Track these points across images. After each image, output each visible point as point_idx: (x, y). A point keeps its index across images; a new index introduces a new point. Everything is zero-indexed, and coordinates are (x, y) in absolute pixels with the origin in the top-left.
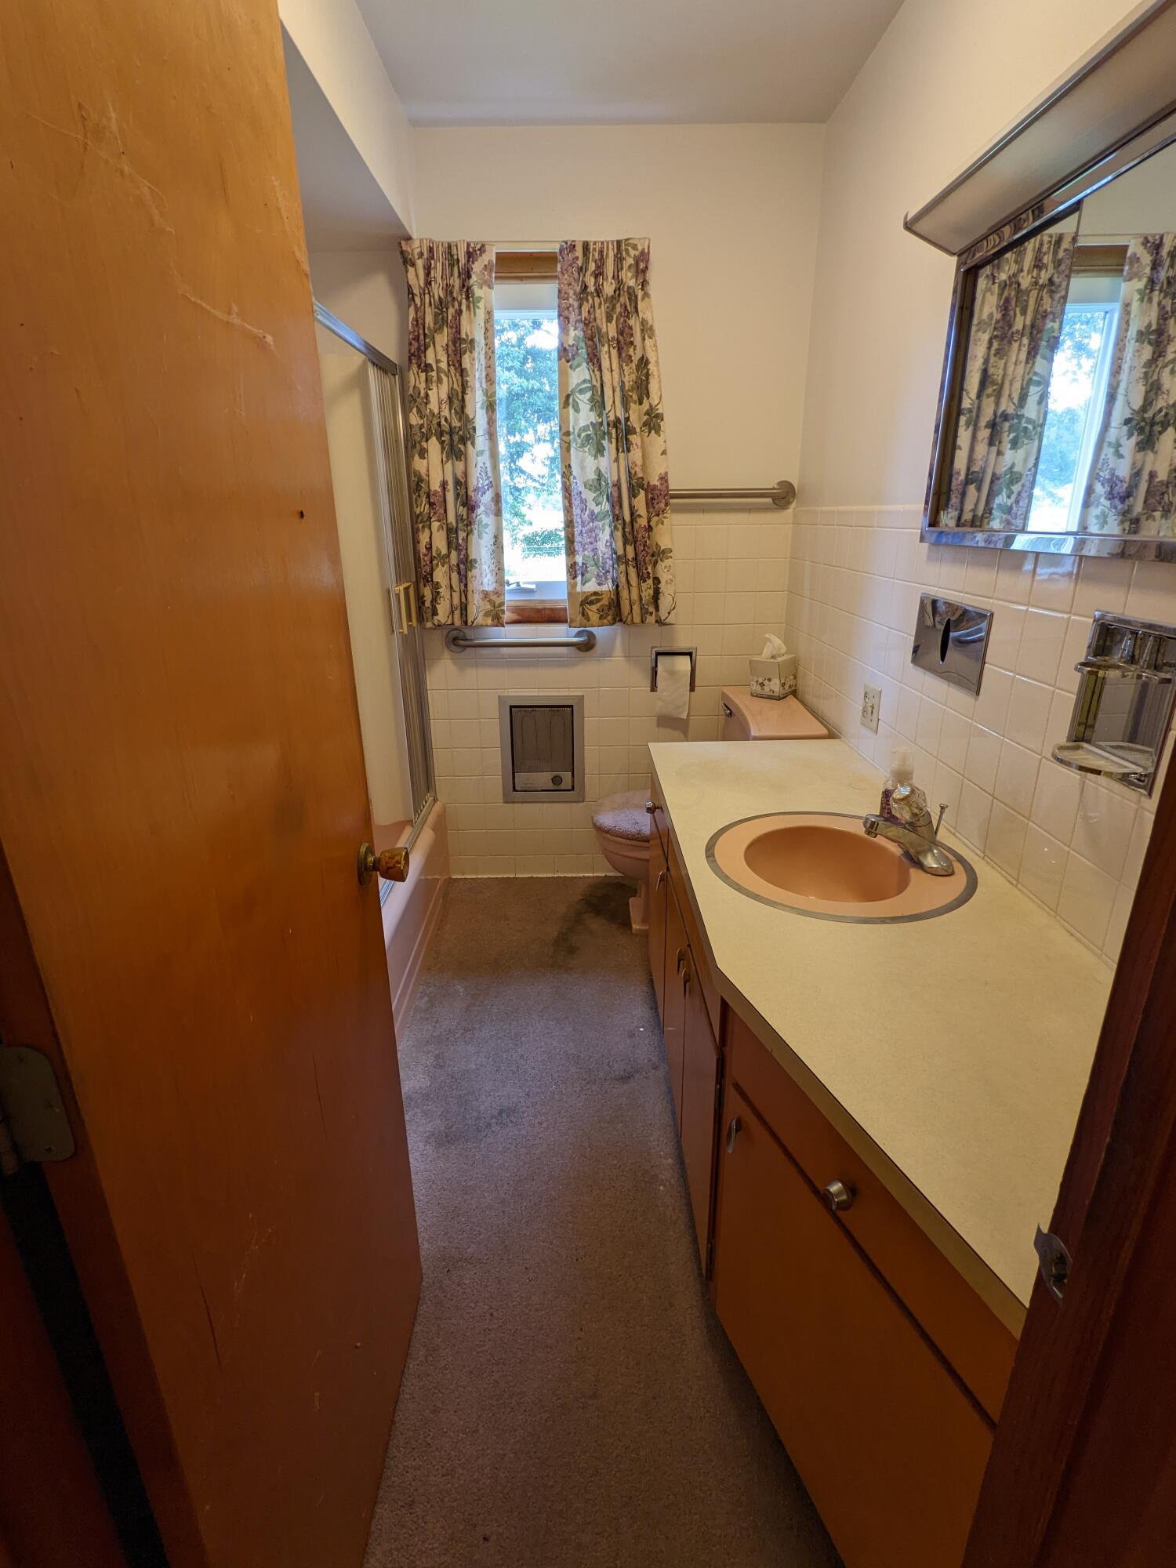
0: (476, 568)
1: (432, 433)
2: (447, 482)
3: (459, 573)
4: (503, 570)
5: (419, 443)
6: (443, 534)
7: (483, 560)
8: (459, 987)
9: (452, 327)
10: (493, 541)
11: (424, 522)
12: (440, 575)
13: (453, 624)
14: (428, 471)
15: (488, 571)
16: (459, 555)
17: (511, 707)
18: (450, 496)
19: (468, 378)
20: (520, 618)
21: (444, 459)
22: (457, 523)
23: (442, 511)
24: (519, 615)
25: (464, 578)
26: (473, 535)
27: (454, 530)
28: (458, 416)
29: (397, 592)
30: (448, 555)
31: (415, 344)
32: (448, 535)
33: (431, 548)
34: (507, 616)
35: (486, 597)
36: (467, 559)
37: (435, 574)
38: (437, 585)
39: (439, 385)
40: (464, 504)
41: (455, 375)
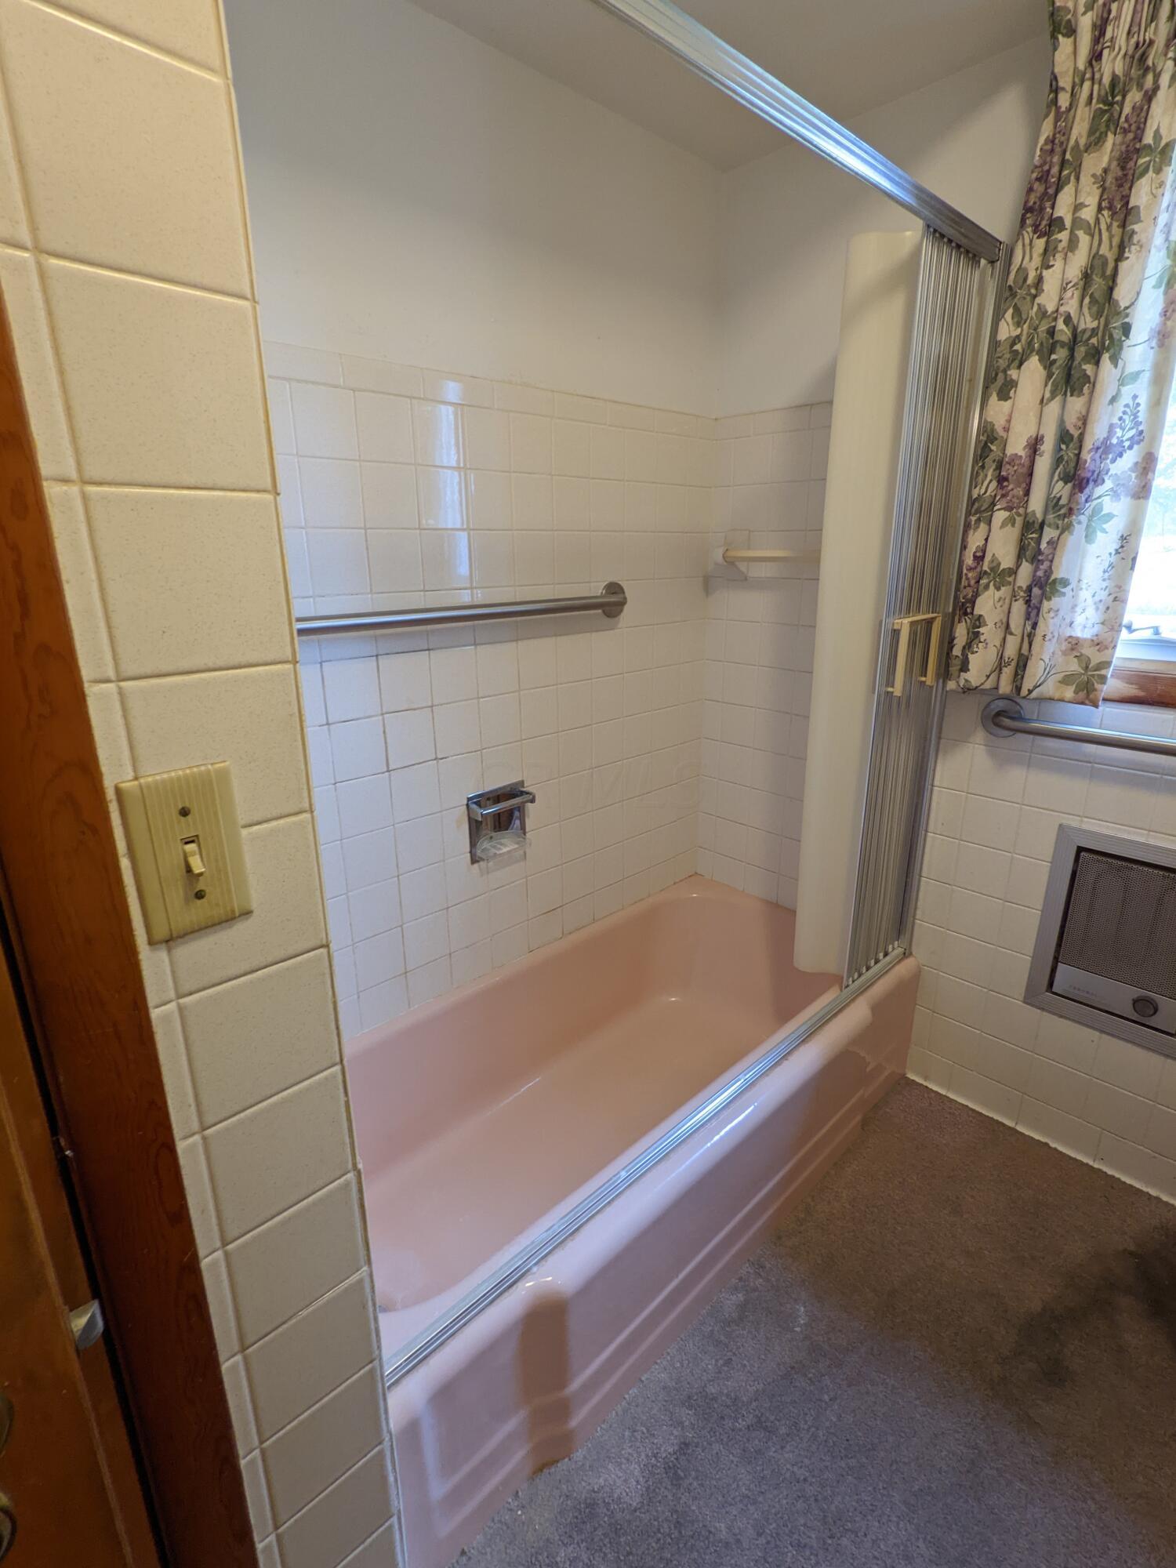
0: (1064, 594)
1: (1033, 350)
2: (1043, 437)
3: (1028, 602)
4: (1124, 601)
5: (1005, 371)
6: (1013, 533)
7: (1085, 581)
8: (802, 1309)
9: (1125, 131)
10: (1116, 546)
11: (980, 512)
12: (988, 604)
13: (997, 688)
14: (1009, 421)
15: (1090, 601)
16: (1036, 569)
17: (1080, 850)
18: (1043, 465)
19: (1136, 227)
20: (1141, 694)
21: (1047, 395)
22: (1046, 512)
23: (1020, 492)
24: (1141, 688)
25: (1034, 612)
26: (1071, 533)
27: (1037, 526)
28: (1095, 309)
29: (896, 627)
30: (1013, 572)
31: (1039, 188)
32: (1023, 535)
33: (983, 558)
34: (1113, 685)
35: (1072, 649)
36: (1048, 577)
37: (979, 601)
38: (979, 621)
39: (1069, 254)
40: (1067, 478)
41: (1109, 227)
